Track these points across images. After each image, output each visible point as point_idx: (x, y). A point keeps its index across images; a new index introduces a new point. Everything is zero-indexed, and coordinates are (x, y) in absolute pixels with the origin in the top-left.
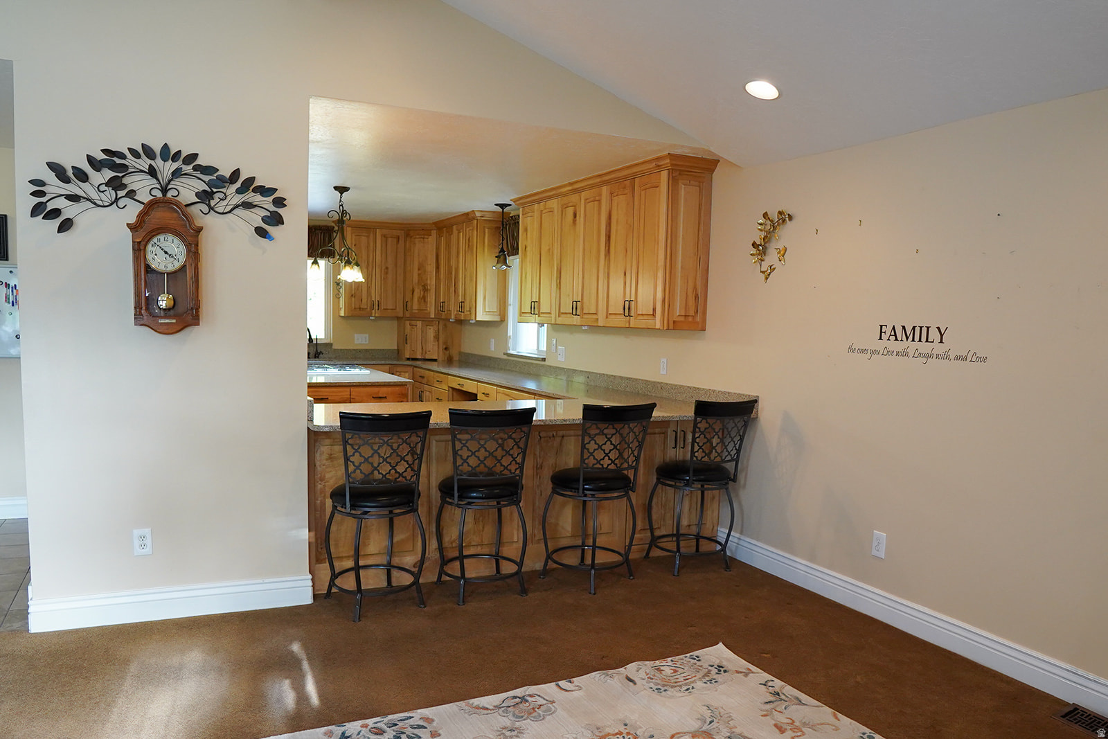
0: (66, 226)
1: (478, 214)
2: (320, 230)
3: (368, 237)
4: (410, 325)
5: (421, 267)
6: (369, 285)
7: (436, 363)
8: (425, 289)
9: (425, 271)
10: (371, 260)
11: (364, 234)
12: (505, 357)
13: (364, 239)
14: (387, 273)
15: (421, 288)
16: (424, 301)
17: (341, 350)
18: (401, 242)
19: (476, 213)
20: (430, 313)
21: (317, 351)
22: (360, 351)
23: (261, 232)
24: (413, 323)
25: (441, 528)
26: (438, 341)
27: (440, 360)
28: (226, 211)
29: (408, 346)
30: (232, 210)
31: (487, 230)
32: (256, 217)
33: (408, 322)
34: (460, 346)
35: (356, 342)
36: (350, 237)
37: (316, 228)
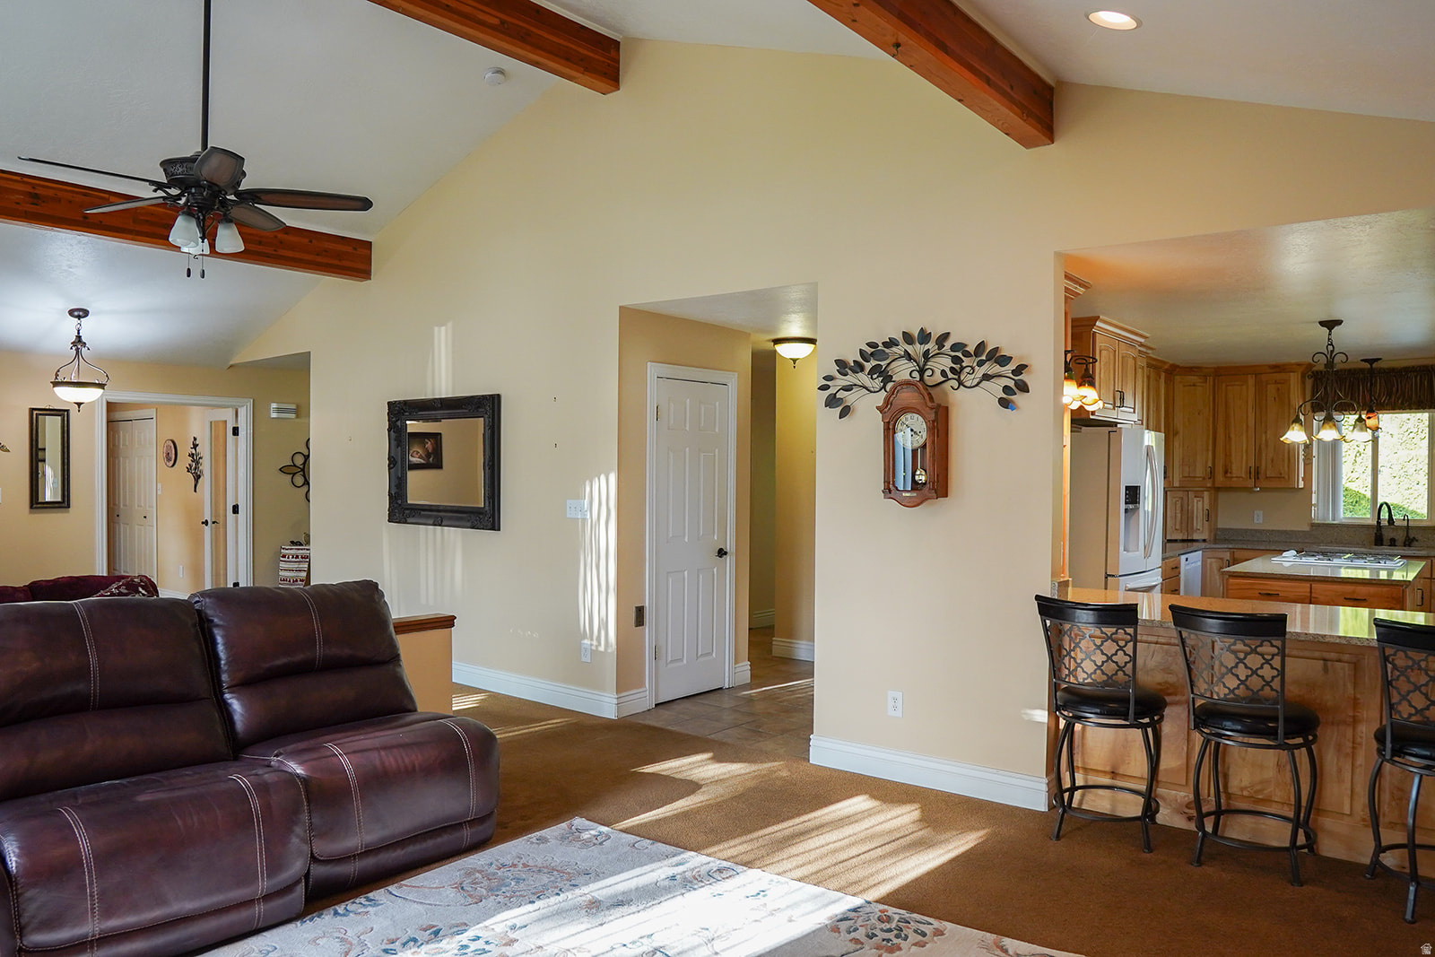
0: (845, 412)
21: (1407, 536)
23: (1004, 403)
25: (1226, 766)
28: (973, 385)
30: (979, 383)
32: (996, 387)
37: (1407, 370)
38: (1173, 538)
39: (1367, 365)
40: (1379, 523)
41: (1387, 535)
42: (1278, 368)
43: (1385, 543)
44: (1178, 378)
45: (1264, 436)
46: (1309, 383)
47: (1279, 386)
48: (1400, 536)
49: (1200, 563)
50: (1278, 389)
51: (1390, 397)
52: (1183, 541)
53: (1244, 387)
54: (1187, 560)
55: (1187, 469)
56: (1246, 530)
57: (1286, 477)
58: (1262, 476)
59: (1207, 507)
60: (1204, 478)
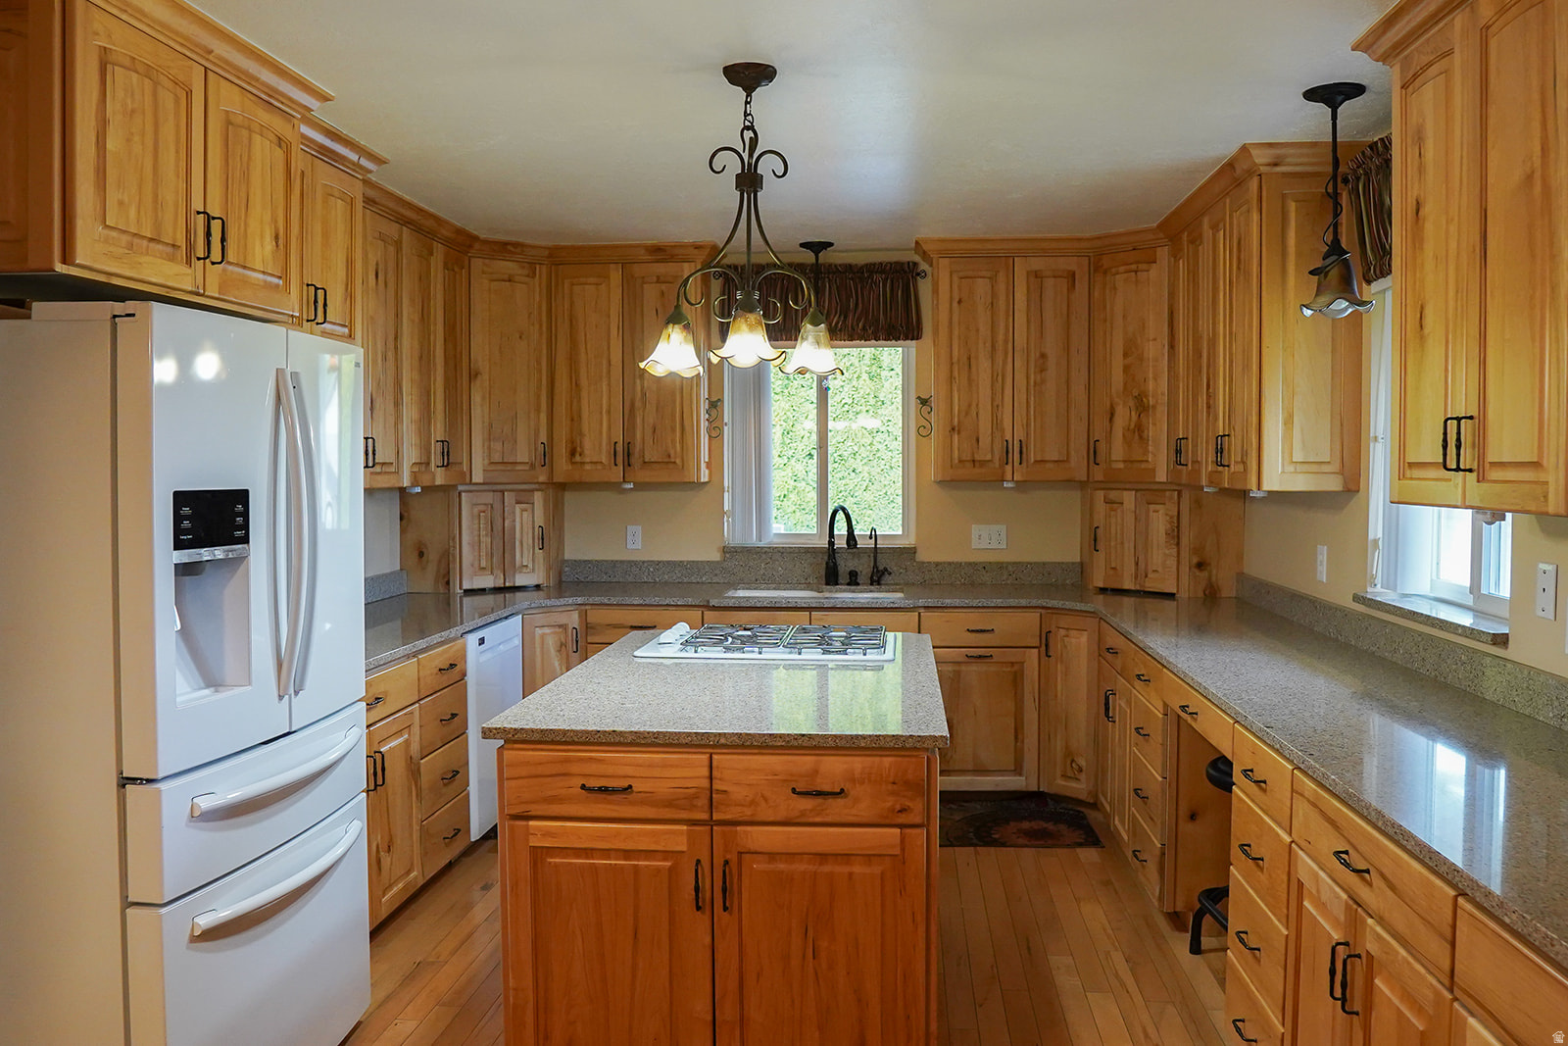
1: (1260, 158)
2: (883, 272)
3: (993, 279)
4: (1107, 501)
5: (1131, 349)
6: (998, 401)
7: (1172, 604)
8: (1142, 406)
9: (1141, 359)
10: (1001, 337)
11: (983, 273)
12: (1360, 608)
13: (982, 287)
14: (1042, 370)
15: (1131, 403)
16: (1141, 437)
17: (937, 564)
18: (1081, 286)
19: (1254, 152)
20: (1154, 470)
21: (875, 566)
22: (985, 567)
24: (1113, 495)
26: (1178, 544)
27: (1183, 595)
29: (1100, 558)
31: (1292, 206)
33: (1100, 494)
34: (1240, 557)
35: (975, 544)
36: (947, 281)
37: (872, 269)
38: (475, 587)
39: (808, 257)
40: (831, 543)
41: (845, 565)
42: (661, 252)
43: (840, 581)
44: (477, 264)
45: (638, 382)
46: (716, 285)
47: (664, 287)
48: (864, 568)
49: (518, 641)
50: (663, 293)
51: (845, 317)
52: (497, 590)
53: (603, 287)
54: (482, 641)
55: (497, 446)
56: (614, 563)
57: (678, 461)
58: (635, 460)
59: (540, 520)
60: (532, 466)
